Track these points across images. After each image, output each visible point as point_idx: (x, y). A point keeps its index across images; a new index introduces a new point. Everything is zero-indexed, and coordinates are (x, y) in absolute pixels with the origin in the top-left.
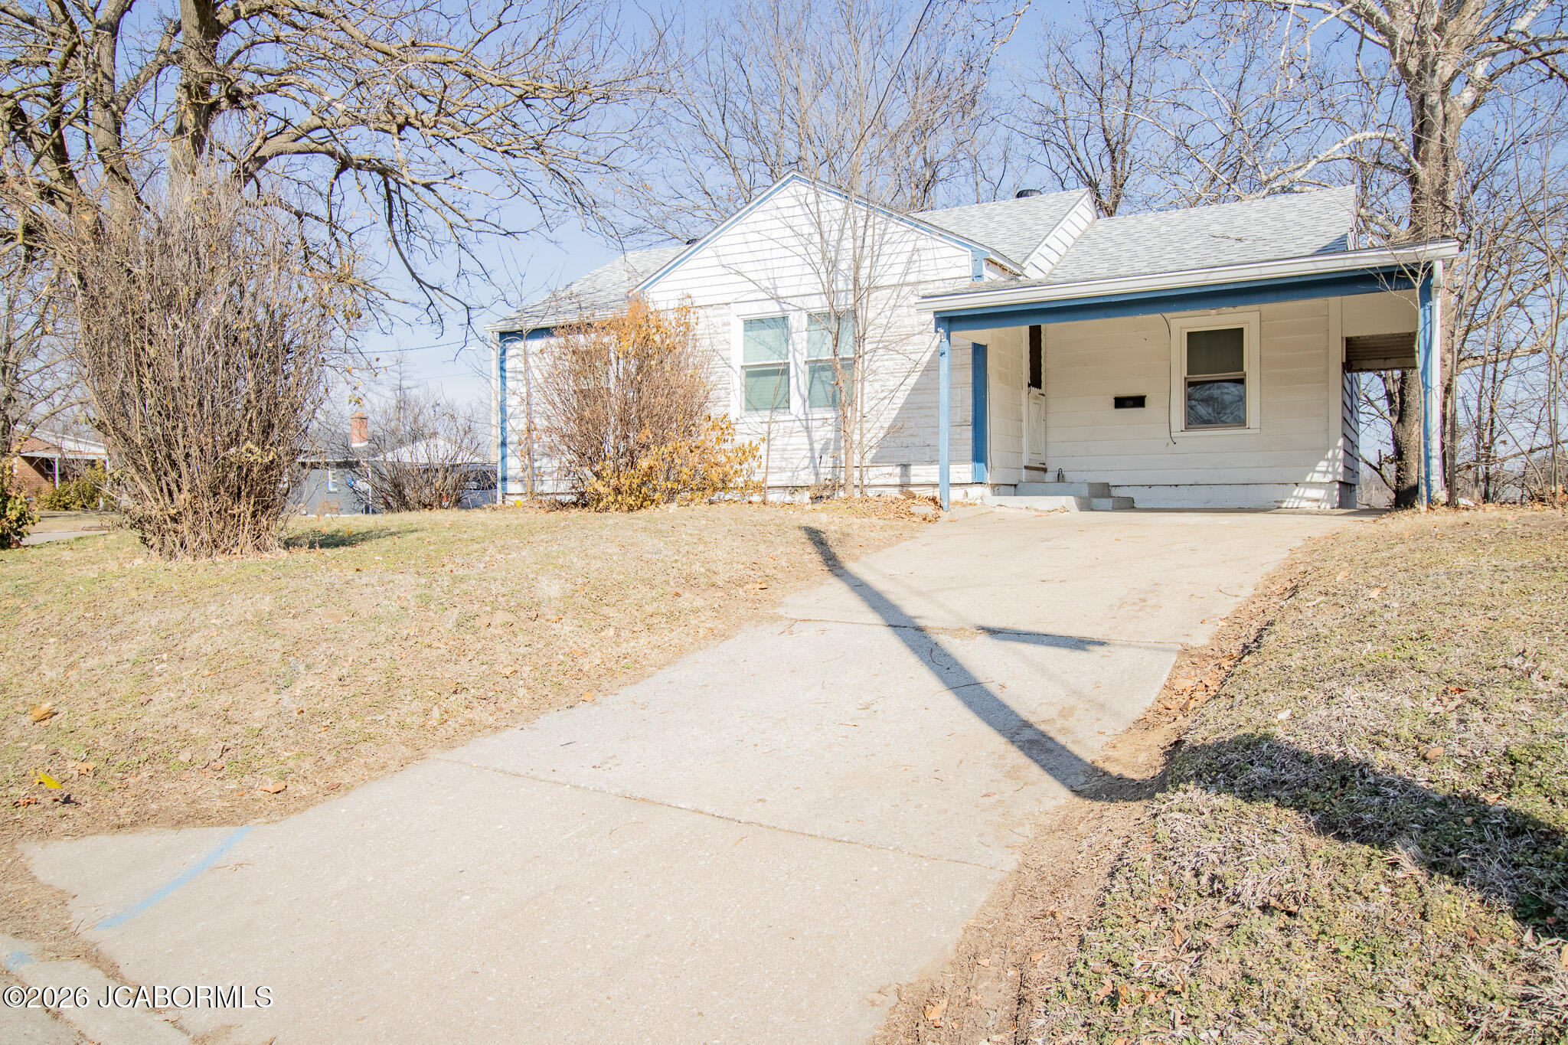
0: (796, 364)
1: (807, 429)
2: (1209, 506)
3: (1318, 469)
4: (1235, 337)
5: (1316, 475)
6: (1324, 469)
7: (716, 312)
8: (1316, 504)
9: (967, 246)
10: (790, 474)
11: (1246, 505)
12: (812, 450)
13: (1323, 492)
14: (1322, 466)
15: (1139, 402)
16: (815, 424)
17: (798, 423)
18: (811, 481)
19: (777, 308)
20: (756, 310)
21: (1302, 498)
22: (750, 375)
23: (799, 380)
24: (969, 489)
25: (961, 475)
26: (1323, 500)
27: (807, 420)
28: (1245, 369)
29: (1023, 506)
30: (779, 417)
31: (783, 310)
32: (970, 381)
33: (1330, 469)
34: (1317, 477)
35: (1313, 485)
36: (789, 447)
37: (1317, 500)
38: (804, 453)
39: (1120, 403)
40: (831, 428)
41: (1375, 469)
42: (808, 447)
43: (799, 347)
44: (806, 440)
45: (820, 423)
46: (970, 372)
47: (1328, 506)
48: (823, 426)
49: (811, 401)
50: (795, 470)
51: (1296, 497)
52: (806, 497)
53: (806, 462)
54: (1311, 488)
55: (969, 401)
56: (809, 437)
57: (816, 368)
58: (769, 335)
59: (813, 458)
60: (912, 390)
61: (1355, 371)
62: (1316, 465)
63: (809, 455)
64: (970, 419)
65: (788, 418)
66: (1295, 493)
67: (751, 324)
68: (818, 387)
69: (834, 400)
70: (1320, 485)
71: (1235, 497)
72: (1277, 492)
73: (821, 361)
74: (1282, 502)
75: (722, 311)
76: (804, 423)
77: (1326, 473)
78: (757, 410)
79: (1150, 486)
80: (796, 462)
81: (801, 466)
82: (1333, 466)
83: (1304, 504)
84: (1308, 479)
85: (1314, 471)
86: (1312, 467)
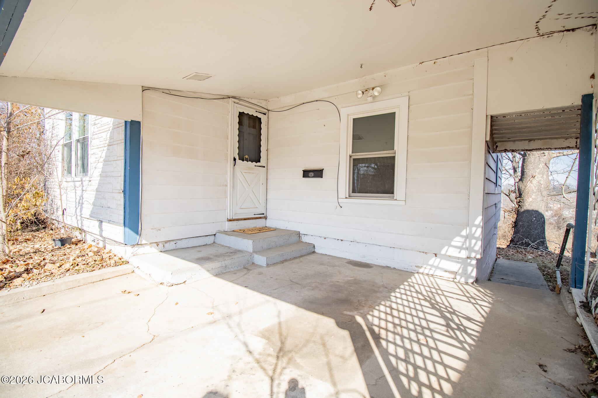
0: (74, 142)
3: (453, 243)
5: (451, 249)
6: (460, 244)
10: (71, 218)
13: (459, 266)
14: (458, 241)
15: (318, 173)
18: (76, 224)
21: (437, 268)
26: (460, 274)
28: (396, 147)
32: (123, 154)
33: (466, 246)
34: (453, 252)
35: (450, 258)
37: (452, 272)
39: (306, 174)
41: (507, 195)
43: (74, 130)
45: (78, 184)
46: (123, 146)
50: (72, 215)
51: (432, 266)
54: (446, 260)
55: (123, 172)
60: (105, 161)
61: (500, 151)
62: (452, 239)
64: (123, 187)
65: (71, 179)
66: (431, 262)
70: (456, 259)
71: (384, 257)
72: (418, 259)
74: (421, 267)
77: (462, 248)
79: (325, 238)
83: (440, 274)
84: (443, 252)
85: (450, 245)
86: (448, 241)
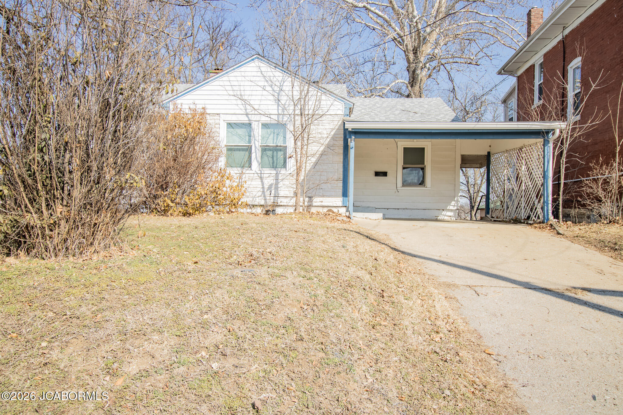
0: (255, 147)
1: (261, 178)
2: (410, 218)
3: (451, 204)
4: (421, 151)
5: (451, 207)
6: (454, 204)
7: (211, 117)
8: (450, 218)
9: (342, 101)
10: (251, 199)
11: (425, 218)
12: (263, 188)
13: (452, 213)
14: (453, 203)
15: (385, 174)
16: (265, 175)
17: (256, 175)
18: (262, 203)
19: (247, 119)
20: (234, 119)
21: (445, 215)
22: (228, 150)
23: (256, 155)
24: (339, 209)
25: (337, 203)
26: (453, 216)
27: (261, 173)
28: (425, 163)
29: (364, 217)
30: (246, 171)
31: (249, 120)
32: (342, 161)
33: (456, 205)
34: (451, 208)
36: (251, 186)
37: (450, 216)
38: (259, 189)
39: (377, 174)
40: (273, 178)
42: (261, 186)
43: (257, 138)
44: (260, 183)
45: (267, 175)
46: (342, 157)
47: (454, 219)
48: (269, 176)
49: (262, 165)
50: (254, 197)
51: (443, 215)
52: (259, 210)
53: (260, 193)
54: (448, 211)
55: (341, 170)
56: (262, 181)
57: (265, 149)
58: (241, 131)
59: (263, 192)
63: (262, 190)
64: (342, 178)
65: (251, 172)
66: (443, 213)
67: (230, 125)
68: (266, 158)
69: (273, 165)
70: (451, 210)
71: (421, 214)
72: (436, 213)
73: (268, 146)
74: (438, 217)
75: (215, 118)
76: (259, 175)
77: (454, 206)
78: (232, 167)
79: (388, 209)
80: (254, 193)
81: (257, 195)
82: (457, 203)
83: (446, 218)
84: (448, 208)
85: (450, 205)
86: (449, 203)
